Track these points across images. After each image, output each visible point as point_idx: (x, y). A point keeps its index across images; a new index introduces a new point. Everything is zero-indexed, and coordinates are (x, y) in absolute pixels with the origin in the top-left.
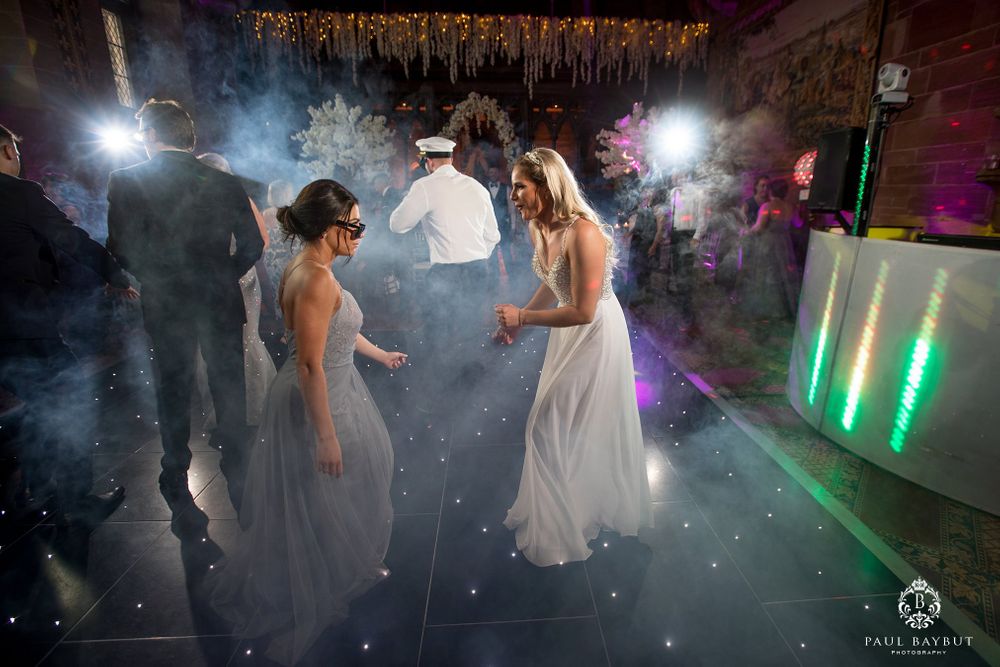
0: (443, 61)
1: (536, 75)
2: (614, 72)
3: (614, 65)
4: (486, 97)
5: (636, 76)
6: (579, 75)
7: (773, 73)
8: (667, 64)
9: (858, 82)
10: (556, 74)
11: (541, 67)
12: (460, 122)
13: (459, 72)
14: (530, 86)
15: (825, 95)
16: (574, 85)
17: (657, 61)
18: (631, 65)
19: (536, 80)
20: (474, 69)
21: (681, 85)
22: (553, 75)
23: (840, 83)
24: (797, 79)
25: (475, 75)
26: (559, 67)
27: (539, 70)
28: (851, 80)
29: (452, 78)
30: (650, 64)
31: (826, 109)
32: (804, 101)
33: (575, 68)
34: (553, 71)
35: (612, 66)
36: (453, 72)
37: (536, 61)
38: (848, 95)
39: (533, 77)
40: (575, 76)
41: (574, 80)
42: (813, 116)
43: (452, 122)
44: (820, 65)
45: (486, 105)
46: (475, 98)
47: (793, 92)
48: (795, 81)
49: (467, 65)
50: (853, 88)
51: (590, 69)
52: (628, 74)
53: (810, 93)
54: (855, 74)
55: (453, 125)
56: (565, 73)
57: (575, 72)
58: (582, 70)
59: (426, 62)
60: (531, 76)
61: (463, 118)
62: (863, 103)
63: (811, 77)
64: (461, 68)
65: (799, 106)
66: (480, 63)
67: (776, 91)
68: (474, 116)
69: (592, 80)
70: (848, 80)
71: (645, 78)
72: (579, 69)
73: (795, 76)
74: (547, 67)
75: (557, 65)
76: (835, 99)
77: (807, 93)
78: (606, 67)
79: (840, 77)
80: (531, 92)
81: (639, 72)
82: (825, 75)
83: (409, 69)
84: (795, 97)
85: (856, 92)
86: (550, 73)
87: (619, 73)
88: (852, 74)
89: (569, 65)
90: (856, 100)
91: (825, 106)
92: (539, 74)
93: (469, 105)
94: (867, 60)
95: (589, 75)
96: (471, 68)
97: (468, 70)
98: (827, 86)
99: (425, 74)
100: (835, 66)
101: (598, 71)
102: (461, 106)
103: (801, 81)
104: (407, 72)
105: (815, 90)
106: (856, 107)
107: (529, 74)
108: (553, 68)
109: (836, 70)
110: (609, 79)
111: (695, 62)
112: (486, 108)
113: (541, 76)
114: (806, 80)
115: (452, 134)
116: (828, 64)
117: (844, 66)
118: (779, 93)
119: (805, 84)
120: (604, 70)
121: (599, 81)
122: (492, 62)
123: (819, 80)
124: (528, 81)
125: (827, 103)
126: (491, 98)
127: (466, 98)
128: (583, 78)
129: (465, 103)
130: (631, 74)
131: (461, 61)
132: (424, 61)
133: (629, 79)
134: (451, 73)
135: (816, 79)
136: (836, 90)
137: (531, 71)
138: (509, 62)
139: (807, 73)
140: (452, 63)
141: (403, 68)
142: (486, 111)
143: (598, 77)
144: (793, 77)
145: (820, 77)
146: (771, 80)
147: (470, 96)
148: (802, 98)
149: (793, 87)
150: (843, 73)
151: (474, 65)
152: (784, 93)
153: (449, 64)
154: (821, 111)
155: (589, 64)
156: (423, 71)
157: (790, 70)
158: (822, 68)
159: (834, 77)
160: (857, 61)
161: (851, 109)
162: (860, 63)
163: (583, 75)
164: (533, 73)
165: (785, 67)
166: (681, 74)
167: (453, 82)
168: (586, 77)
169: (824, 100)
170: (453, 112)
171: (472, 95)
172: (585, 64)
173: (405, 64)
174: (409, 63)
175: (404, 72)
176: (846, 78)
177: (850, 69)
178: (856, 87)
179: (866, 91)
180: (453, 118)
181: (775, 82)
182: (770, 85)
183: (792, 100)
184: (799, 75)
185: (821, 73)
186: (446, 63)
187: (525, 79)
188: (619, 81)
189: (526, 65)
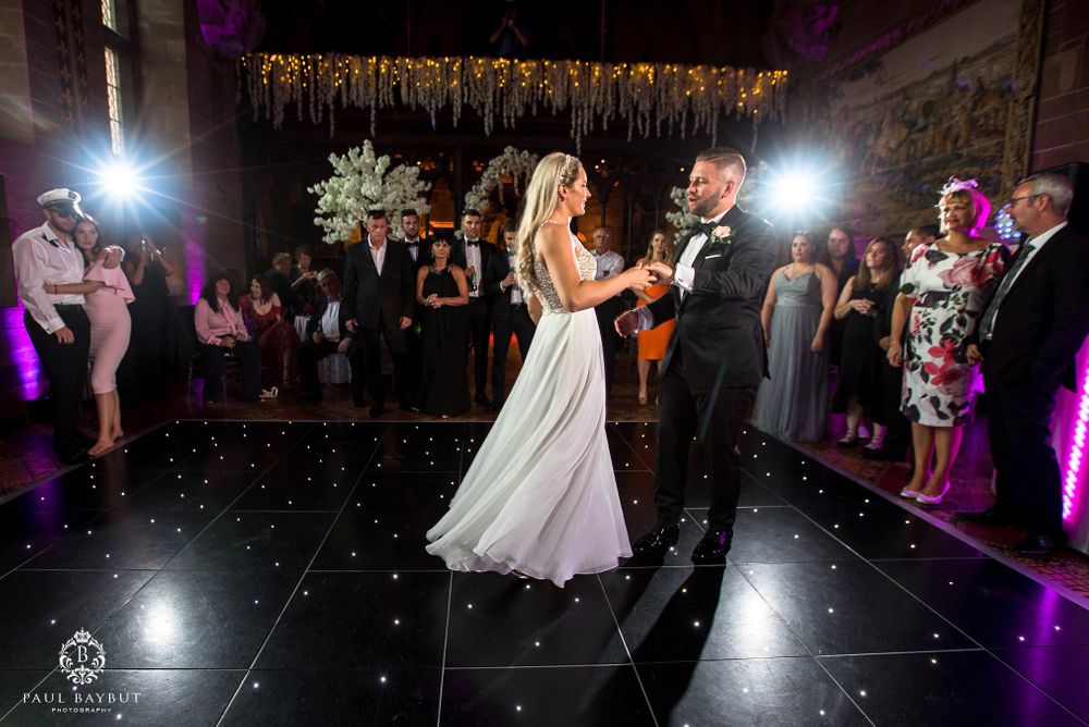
0: (476, 110)
1: (585, 128)
2: (677, 125)
3: (677, 117)
4: (526, 152)
5: (702, 129)
6: (636, 128)
7: (882, 122)
8: (738, 117)
9: (1009, 126)
10: (608, 126)
11: (591, 118)
12: (494, 179)
13: (494, 124)
14: (578, 141)
15: (960, 143)
16: (629, 140)
17: (728, 112)
18: (697, 117)
19: (586, 133)
20: (512, 120)
21: (755, 140)
22: (605, 128)
23: (983, 128)
24: (919, 126)
25: (513, 126)
26: (613, 118)
27: (589, 121)
28: (999, 124)
29: (487, 129)
30: (719, 116)
31: (962, 161)
32: (930, 153)
33: (631, 119)
34: (605, 123)
35: (674, 118)
36: (488, 123)
37: (586, 111)
38: (995, 142)
39: (582, 129)
40: (631, 129)
41: (630, 134)
42: (944, 170)
43: (484, 180)
44: (951, 111)
45: (526, 160)
46: (512, 153)
47: (913, 142)
48: (915, 128)
49: (505, 114)
50: (1003, 133)
51: (648, 121)
52: (693, 126)
53: (937, 142)
54: (1005, 117)
55: (485, 184)
56: (618, 125)
57: (632, 124)
58: (639, 122)
59: (457, 109)
60: (579, 128)
61: (497, 176)
62: (1018, 150)
63: (939, 122)
64: (498, 118)
65: (922, 158)
66: (520, 113)
67: (887, 142)
68: (511, 174)
69: (650, 135)
70: (995, 125)
71: (714, 132)
72: (635, 121)
73: (914, 124)
74: (597, 118)
75: (610, 117)
76: (976, 147)
77: (933, 142)
78: (668, 118)
79: (982, 121)
80: (579, 146)
81: (706, 124)
82: (959, 120)
83: (436, 119)
84: (916, 148)
85: (1007, 138)
86: (602, 125)
87: (683, 126)
88: (1000, 118)
89: (624, 116)
90: (1008, 145)
91: (961, 156)
92: (588, 126)
93: (506, 161)
94: (1021, 101)
95: (648, 127)
96: (509, 118)
97: (505, 121)
98: (964, 133)
99: (455, 125)
100: (974, 109)
101: (658, 123)
102: (495, 162)
103: (925, 128)
104: (434, 123)
105: (945, 139)
106: (1010, 155)
107: (577, 126)
108: (605, 119)
109: (976, 113)
110: (670, 133)
111: (771, 113)
112: (526, 164)
113: (591, 127)
114: (931, 127)
115: (484, 193)
116: (963, 107)
117: (986, 109)
118: (893, 144)
119: (930, 132)
120: (665, 122)
121: (659, 135)
122: (534, 111)
123: (949, 128)
124: (576, 134)
125: (964, 152)
126: (531, 153)
127: (502, 153)
128: (641, 132)
129: (502, 158)
130: (697, 126)
131: (497, 110)
132: (455, 109)
133: (694, 133)
134: (486, 124)
135: (946, 125)
136: (978, 137)
137: (579, 122)
138: (554, 113)
139: (932, 120)
140: (487, 111)
141: (430, 117)
142: (526, 167)
143: (658, 130)
144: (911, 125)
145: (953, 122)
146: (880, 130)
147: (506, 150)
148: (926, 149)
149: (913, 137)
150: (987, 116)
151: (512, 115)
152: (899, 146)
153: (484, 115)
154: (956, 163)
155: (647, 115)
156: (452, 121)
157: (906, 117)
158: (954, 113)
159: (972, 122)
160: (1007, 102)
161: (1002, 157)
162: (1011, 104)
163: (640, 127)
164: (582, 125)
165: (900, 114)
166: (756, 128)
167: (488, 134)
168: (644, 130)
169: (961, 148)
170: (485, 168)
171: (508, 150)
172: (643, 116)
173: (432, 114)
174: (436, 112)
175: (431, 122)
176: (992, 122)
177: (997, 111)
178: (1008, 132)
179: (1023, 136)
180: (485, 175)
181: (885, 132)
182: (877, 138)
183: (912, 150)
184: (921, 122)
185: (954, 118)
186: (479, 112)
187: (572, 131)
188: (683, 135)
189: (573, 116)
